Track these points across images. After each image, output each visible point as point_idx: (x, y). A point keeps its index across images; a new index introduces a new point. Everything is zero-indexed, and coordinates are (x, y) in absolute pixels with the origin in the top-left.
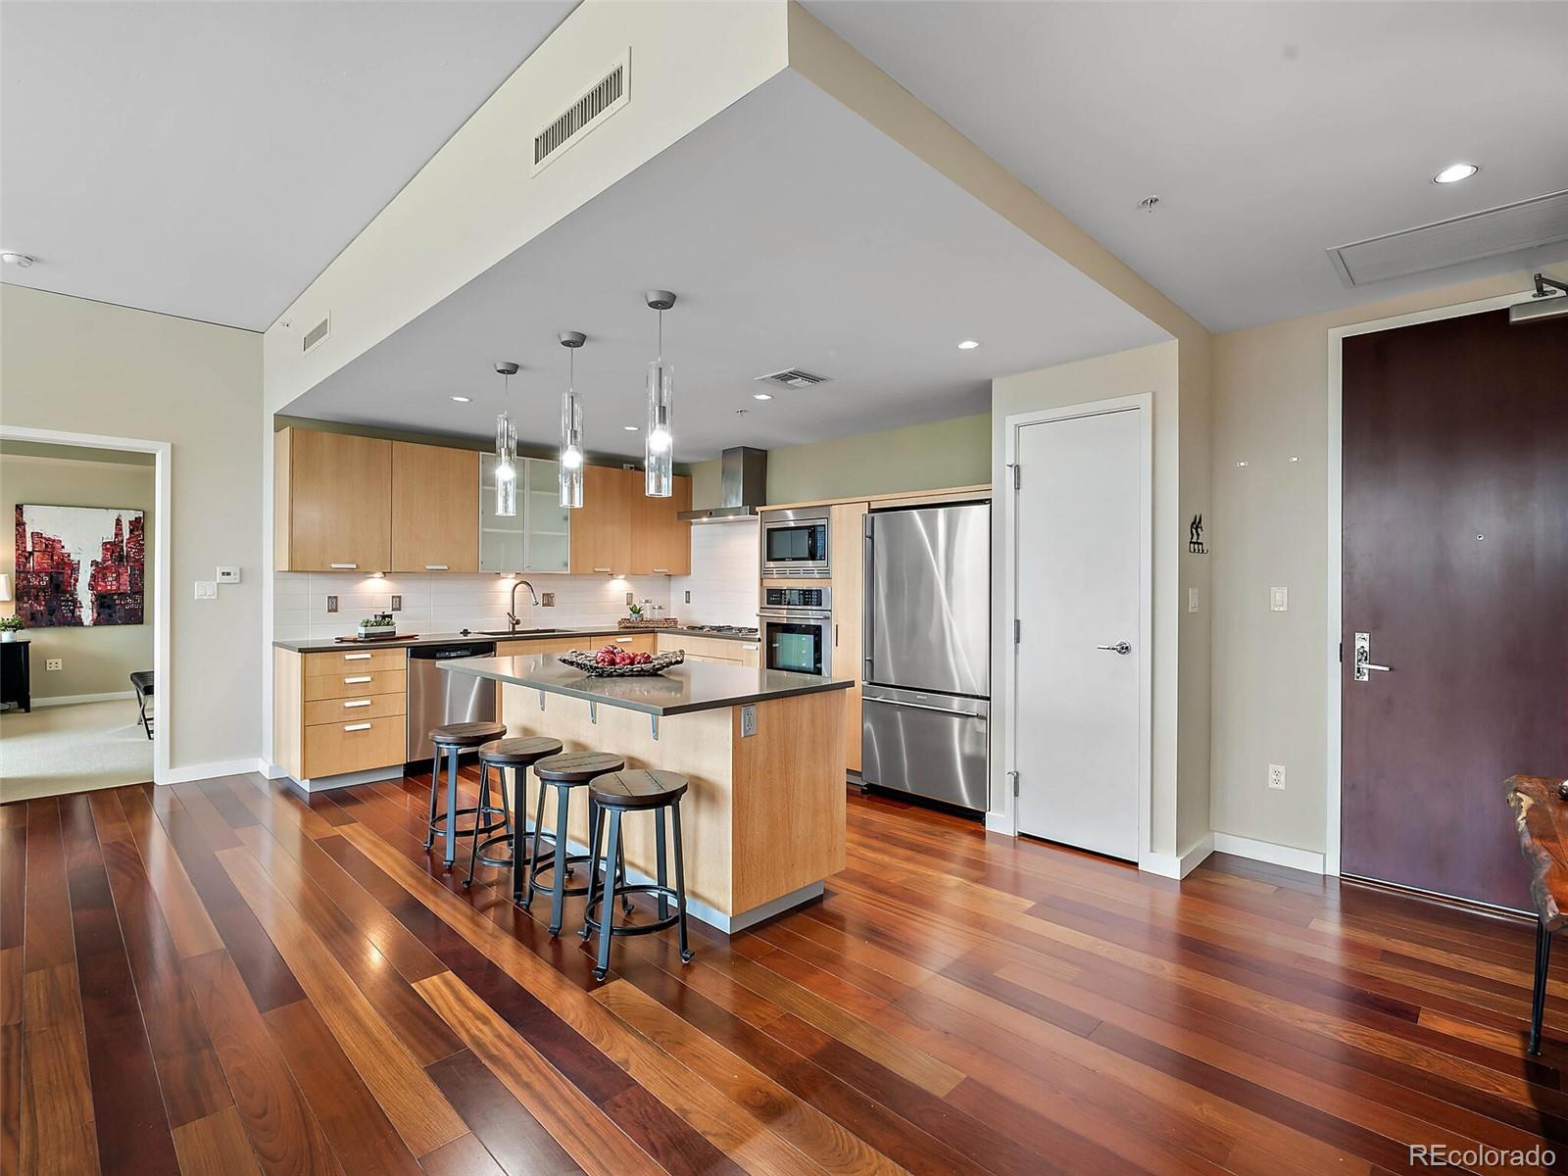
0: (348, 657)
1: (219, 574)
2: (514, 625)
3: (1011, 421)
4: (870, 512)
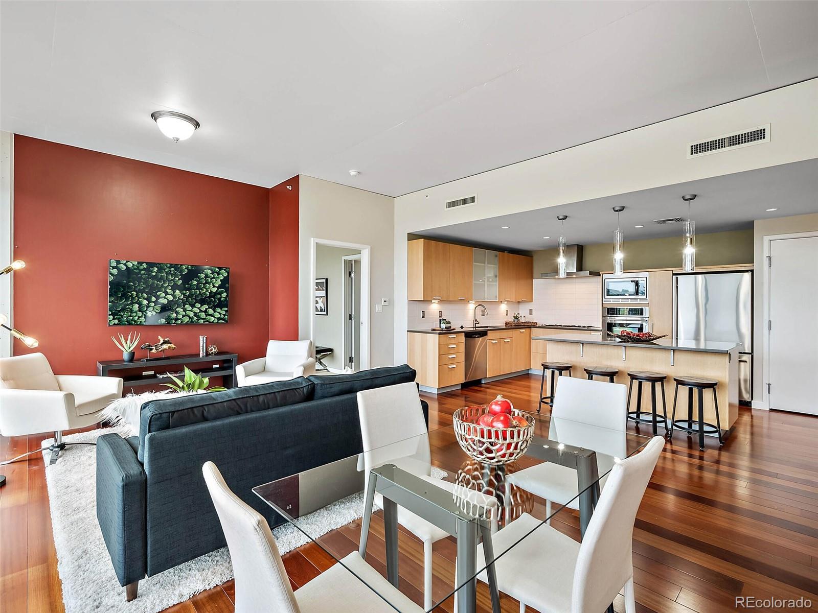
0: (450, 337)
1: (383, 301)
2: (475, 324)
3: (766, 239)
4: (674, 274)
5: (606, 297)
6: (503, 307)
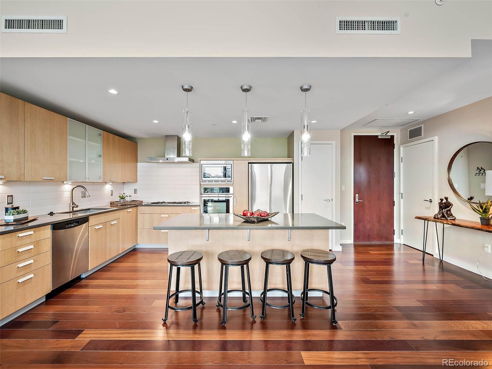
0: (25, 234)
4: (249, 163)
5: (203, 179)
6: (108, 187)
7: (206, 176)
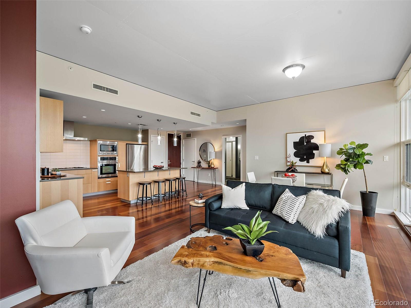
4: (127, 144)
5: (100, 152)
7: (102, 150)
